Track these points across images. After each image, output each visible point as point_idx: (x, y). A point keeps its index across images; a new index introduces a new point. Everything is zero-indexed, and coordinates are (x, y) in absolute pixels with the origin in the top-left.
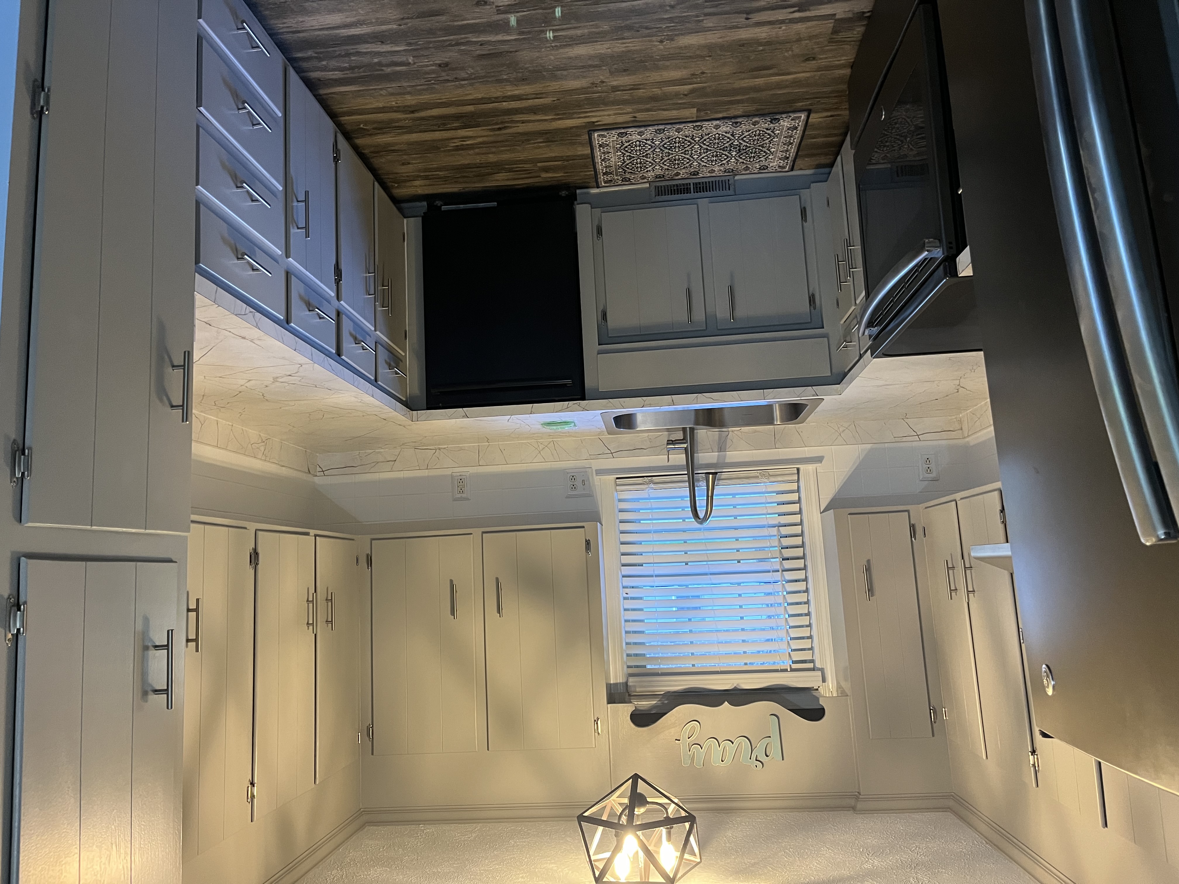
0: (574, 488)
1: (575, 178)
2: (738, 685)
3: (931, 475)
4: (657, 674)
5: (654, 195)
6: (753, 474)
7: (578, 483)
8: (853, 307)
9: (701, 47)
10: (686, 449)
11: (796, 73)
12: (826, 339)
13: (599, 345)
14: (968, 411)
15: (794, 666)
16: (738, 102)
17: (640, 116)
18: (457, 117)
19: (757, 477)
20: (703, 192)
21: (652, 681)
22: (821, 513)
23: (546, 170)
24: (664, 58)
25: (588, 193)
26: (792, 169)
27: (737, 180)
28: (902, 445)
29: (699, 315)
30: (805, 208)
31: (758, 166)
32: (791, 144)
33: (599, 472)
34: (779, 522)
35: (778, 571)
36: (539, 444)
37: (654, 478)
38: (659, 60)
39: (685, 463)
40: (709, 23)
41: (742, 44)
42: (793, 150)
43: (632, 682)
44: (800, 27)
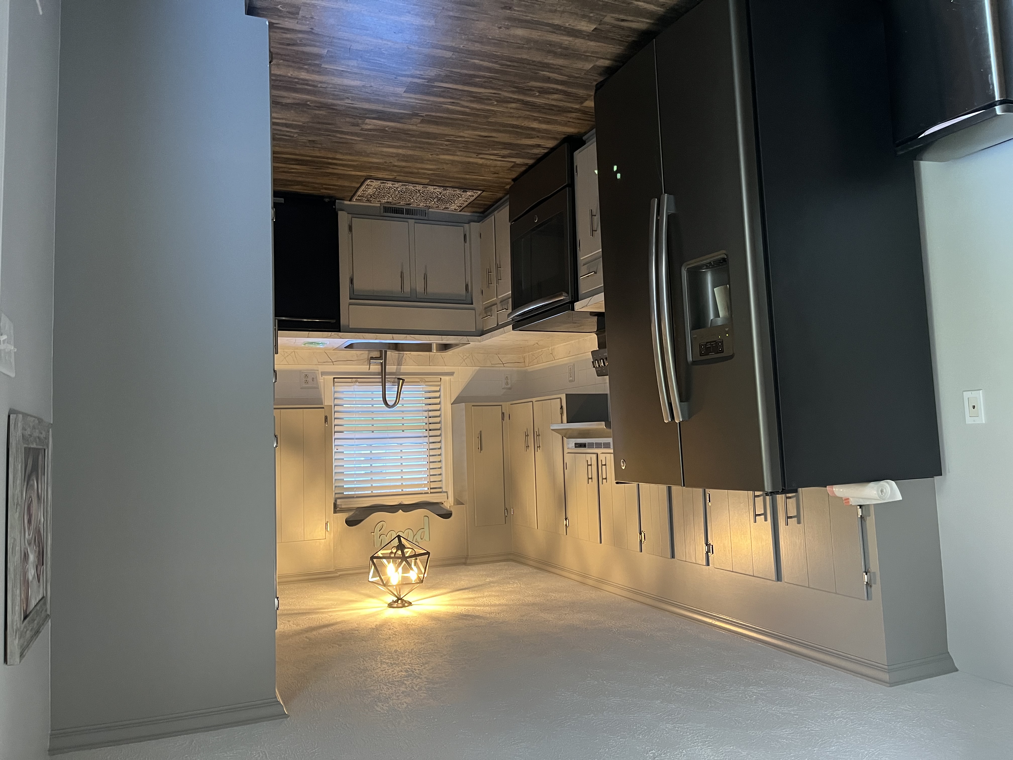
0: (306, 382)
1: (339, 195)
2: (401, 502)
3: (507, 386)
4: (353, 497)
5: (383, 212)
6: (418, 380)
7: (310, 379)
8: (495, 299)
9: (449, 160)
10: (382, 363)
11: (486, 177)
12: (474, 311)
13: (350, 299)
14: (530, 353)
15: (432, 491)
16: (452, 182)
17: (398, 178)
18: (297, 160)
19: (419, 382)
20: (409, 215)
21: (351, 501)
22: (451, 404)
23: (326, 189)
24: (428, 160)
25: (343, 204)
26: (460, 211)
27: (430, 211)
28: (495, 368)
29: (407, 289)
30: (465, 234)
31: (444, 207)
32: (467, 201)
33: (323, 373)
34: (428, 409)
35: (427, 437)
36: (285, 353)
37: (358, 379)
38: (425, 160)
39: (380, 371)
40: (459, 153)
41: (469, 163)
42: (466, 204)
43: (339, 502)
44: (499, 163)
